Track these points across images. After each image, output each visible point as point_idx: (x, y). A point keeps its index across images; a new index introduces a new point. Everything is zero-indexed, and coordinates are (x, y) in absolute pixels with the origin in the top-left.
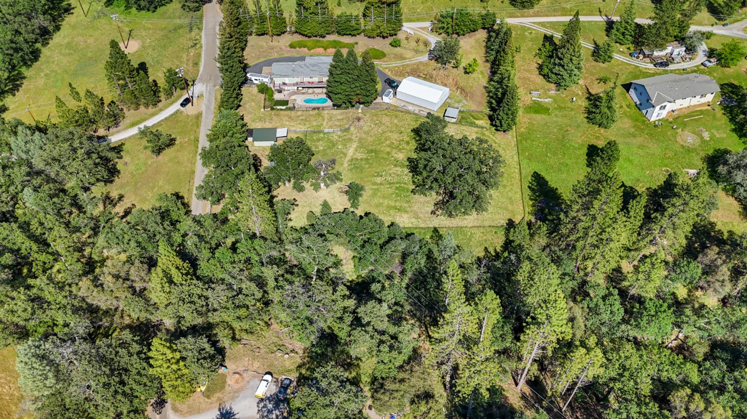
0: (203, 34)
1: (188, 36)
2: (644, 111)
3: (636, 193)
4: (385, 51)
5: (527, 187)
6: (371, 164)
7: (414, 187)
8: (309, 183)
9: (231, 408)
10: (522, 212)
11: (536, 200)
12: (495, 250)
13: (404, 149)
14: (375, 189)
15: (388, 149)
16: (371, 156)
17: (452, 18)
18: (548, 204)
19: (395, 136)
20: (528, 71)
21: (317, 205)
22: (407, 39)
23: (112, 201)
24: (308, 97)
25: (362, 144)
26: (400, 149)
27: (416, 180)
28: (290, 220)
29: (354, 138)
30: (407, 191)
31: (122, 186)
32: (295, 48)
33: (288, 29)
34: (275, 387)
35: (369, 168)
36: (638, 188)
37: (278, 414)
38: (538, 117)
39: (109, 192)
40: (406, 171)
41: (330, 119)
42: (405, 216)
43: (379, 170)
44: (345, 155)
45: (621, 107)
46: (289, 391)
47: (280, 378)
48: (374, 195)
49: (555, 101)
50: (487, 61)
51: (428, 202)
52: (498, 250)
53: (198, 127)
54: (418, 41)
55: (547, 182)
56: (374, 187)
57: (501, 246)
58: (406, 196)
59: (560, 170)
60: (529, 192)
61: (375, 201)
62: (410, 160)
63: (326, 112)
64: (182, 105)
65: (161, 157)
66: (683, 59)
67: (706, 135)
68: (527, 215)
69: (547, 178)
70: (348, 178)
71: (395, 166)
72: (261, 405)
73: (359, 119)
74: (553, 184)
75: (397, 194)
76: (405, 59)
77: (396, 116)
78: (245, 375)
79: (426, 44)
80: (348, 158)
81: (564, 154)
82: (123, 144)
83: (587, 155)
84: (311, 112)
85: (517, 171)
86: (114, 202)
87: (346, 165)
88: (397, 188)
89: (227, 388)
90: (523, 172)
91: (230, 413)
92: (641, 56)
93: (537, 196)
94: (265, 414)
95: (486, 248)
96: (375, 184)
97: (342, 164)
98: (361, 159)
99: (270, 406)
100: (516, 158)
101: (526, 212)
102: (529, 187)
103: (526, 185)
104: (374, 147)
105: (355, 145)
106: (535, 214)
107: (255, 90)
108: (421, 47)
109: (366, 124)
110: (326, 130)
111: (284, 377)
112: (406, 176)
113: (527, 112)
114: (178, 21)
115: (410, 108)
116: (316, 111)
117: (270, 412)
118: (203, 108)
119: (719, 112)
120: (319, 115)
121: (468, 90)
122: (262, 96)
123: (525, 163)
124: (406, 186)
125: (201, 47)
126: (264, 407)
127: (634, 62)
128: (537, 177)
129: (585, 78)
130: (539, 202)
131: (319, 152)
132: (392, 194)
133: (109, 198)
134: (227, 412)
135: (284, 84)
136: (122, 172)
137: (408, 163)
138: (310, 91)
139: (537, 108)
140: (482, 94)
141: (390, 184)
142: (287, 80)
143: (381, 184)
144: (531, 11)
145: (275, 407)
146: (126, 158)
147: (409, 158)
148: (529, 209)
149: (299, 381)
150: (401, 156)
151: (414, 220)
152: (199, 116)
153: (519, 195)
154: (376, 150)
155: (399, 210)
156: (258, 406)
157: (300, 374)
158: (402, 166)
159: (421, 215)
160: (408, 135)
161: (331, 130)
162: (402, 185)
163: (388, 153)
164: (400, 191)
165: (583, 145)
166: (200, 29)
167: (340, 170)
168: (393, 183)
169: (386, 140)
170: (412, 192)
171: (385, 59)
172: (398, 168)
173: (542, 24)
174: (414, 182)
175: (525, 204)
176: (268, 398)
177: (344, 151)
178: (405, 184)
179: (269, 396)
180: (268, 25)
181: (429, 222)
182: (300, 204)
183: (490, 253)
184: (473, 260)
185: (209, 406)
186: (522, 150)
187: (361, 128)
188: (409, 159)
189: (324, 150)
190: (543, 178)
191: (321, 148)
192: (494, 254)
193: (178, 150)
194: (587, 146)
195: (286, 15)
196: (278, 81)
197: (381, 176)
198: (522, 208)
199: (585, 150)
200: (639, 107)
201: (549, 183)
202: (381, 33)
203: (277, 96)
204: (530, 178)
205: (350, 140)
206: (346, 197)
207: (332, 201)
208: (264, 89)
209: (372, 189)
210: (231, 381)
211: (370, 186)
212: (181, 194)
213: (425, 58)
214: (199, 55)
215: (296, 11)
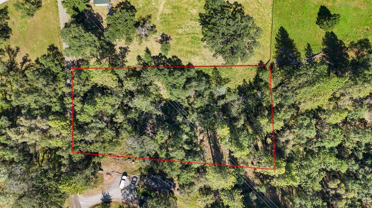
3: (343, 46)
5: (274, 38)
6: (175, 18)
7: (203, 36)
9: (108, 193)
10: (269, 56)
11: (279, 48)
12: (250, 81)
13: (197, 5)
14: (178, 39)
15: (186, 6)
16: (175, 12)
18: (286, 51)
21: (142, 51)
23: (13, 51)
26: (194, 6)
27: (204, 31)
28: (127, 61)
30: (199, 40)
31: (16, 41)
34: (129, 181)
35: (174, 21)
36: (345, 42)
37: (132, 196)
39: (9, 46)
40: (198, 24)
42: (197, 58)
43: (180, 23)
44: (157, 10)
46: (136, 184)
47: (131, 176)
48: (177, 43)
52: (251, 81)
55: (288, 35)
56: (177, 37)
57: (254, 79)
58: (198, 43)
59: (298, 26)
60: (275, 42)
61: (179, 47)
62: (201, 15)
65: (35, 16)
68: (272, 58)
69: (289, 32)
70: (160, 29)
71: (191, 20)
72: (123, 192)
74: (291, 37)
75: (192, 42)
78: (113, 174)
80: (160, 13)
81: (303, 12)
82: (6, 7)
83: (319, 14)
85: (270, 25)
86: (14, 53)
87: (158, 19)
89: (105, 182)
90: (274, 26)
91: (108, 196)
93: (280, 45)
94: (126, 196)
95: (244, 80)
96: (178, 34)
97: (156, 19)
98: (168, 14)
99: (128, 192)
100: (271, 15)
101: (272, 56)
102: (276, 38)
103: (274, 36)
104: (177, 4)
105: (163, 2)
106: (277, 58)
111: (133, 176)
112: (198, 27)
117: (128, 195)
123: (276, 19)
124: (197, 36)
126: (124, 193)
128: (282, 31)
130: (281, 50)
131: (140, 8)
132: (189, 42)
133: (11, 50)
134: (106, 195)
136: (13, 29)
137: (199, 18)
141: (188, 34)
143: (182, 35)
145: (130, 193)
146: (12, 19)
147: (200, 14)
148: (274, 54)
149: (141, 177)
150: (195, 12)
151: (202, 61)
153: (268, 44)
154: (178, 7)
155: (193, 54)
156: (121, 192)
157: (141, 173)
158: (195, 20)
159: (207, 58)
162: (196, 35)
163: (186, 9)
164: (194, 39)
165: (317, 6)
167: (155, 23)
168: (189, 34)
170: (202, 40)
172: (193, 22)
174: (203, 32)
175: (272, 51)
176: (126, 188)
177: (157, 7)
178: (197, 34)
179: (126, 186)
181: (211, 62)
182: (131, 50)
183: (246, 83)
184: (236, 87)
185: (97, 192)
186: (276, 9)
189: (143, 7)
190: (286, 32)
191: (141, 6)
192: (248, 83)
194: (319, 7)
197: (182, 28)
198: (269, 53)
199: (318, 10)
201: (289, 36)
204: (277, 31)
206: (159, 45)
207: (151, 48)
209: (176, 38)
210: (106, 178)
211: (175, 36)
212: (55, 46)
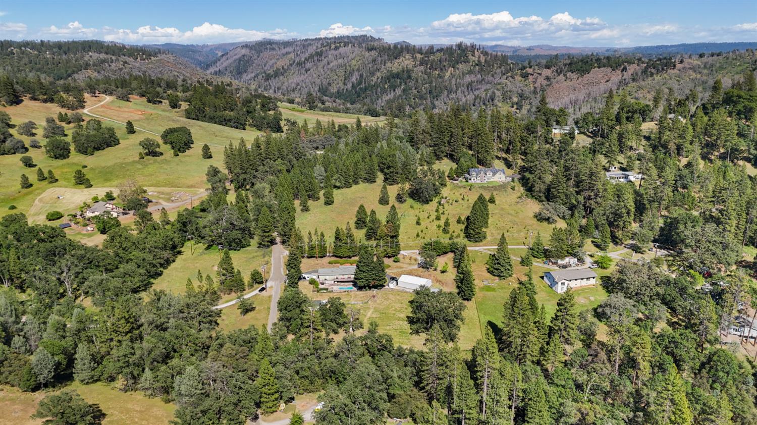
0: (272, 259)
1: (263, 260)
2: (554, 288)
4: (390, 264)
6: (383, 320)
7: (411, 331)
8: (342, 330)
13: (404, 312)
15: (394, 312)
16: (382, 316)
17: (431, 245)
19: (398, 306)
20: (481, 271)
22: (404, 258)
24: (341, 287)
25: (376, 310)
26: (402, 312)
27: (413, 328)
29: (371, 307)
30: (407, 333)
32: (332, 264)
33: (328, 254)
35: (381, 322)
38: (489, 293)
40: (406, 323)
41: (355, 297)
43: (388, 323)
44: (365, 316)
45: (540, 287)
49: (499, 285)
50: (455, 267)
51: (421, 339)
53: (270, 301)
54: (411, 259)
58: (407, 336)
63: (353, 293)
64: (260, 291)
65: (245, 316)
66: (577, 265)
67: (592, 299)
69: (497, 324)
71: (399, 320)
73: (374, 297)
74: (501, 327)
75: (400, 335)
76: (402, 268)
77: (399, 295)
79: (416, 260)
80: (367, 317)
82: (222, 310)
84: (343, 293)
85: (477, 321)
87: (366, 321)
88: (400, 332)
90: (482, 322)
92: (551, 264)
96: (385, 330)
97: (364, 320)
98: (376, 318)
100: (476, 314)
102: (486, 328)
103: (484, 327)
104: (384, 311)
105: (371, 311)
107: (307, 283)
108: (413, 262)
109: (379, 300)
110: (353, 303)
112: (406, 326)
113: (481, 291)
114: (255, 254)
115: (407, 290)
116: (346, 293)
118: (273, 293)
119: (600, 288)
120: (348, 295)
121: (443, 281)
122: (312, 286)
123: (482, 316)
124: (406, 331)
125: (271, 264)
127: (546, 266)
128: (490, 323)
129: (516, 274)
132: (397, 335)
135: (326, 279)
136: (220, 324)
137: (407, 319)
138: (342, 284)
139: (488, 288)
140: (453, 283)
141: (396, 330)
142: (327, 277)
143: (390, 330)
144: (481, 244)
146: (223, 317)
150: (403, 316)
152: (270, 297)
153: (479, 334)
154: (385, 313)
158: (403, 320)
160: (406, 304)
161: (356, 303)
162: (404, 330)
163: (394, 314)
164: (402, 333)
166: (270, 257)
167: (363, 323)
169: (392, 307)
170: (410, 334)
171: (390, 268)
172: (401, 322)
173: (488, 249)
174: (411, 329)
177: (365, 313)
180: (317, 251)
186: (480, 310)
187: (376, 301)
188: (407, 317)
190: (494, 324)
193: (257, 313)
195: (327, 245)
196: (322, 278)
197: (390, 326)
200: (551, 287)
201: (498, 326)
202: (387, 254)
203: (321, 286)
204: (486, 324)
205: (369, 308)
208: (312, 282)
211: (383, 332)
213: (416, 267)
214: (270, 269)
215: (334, 243)
